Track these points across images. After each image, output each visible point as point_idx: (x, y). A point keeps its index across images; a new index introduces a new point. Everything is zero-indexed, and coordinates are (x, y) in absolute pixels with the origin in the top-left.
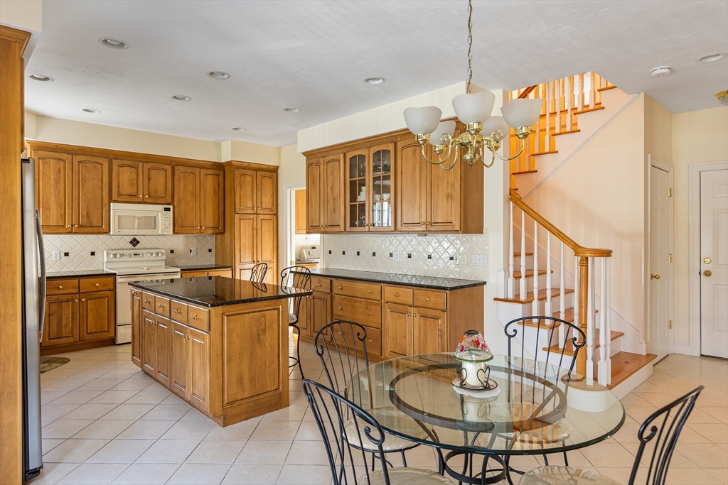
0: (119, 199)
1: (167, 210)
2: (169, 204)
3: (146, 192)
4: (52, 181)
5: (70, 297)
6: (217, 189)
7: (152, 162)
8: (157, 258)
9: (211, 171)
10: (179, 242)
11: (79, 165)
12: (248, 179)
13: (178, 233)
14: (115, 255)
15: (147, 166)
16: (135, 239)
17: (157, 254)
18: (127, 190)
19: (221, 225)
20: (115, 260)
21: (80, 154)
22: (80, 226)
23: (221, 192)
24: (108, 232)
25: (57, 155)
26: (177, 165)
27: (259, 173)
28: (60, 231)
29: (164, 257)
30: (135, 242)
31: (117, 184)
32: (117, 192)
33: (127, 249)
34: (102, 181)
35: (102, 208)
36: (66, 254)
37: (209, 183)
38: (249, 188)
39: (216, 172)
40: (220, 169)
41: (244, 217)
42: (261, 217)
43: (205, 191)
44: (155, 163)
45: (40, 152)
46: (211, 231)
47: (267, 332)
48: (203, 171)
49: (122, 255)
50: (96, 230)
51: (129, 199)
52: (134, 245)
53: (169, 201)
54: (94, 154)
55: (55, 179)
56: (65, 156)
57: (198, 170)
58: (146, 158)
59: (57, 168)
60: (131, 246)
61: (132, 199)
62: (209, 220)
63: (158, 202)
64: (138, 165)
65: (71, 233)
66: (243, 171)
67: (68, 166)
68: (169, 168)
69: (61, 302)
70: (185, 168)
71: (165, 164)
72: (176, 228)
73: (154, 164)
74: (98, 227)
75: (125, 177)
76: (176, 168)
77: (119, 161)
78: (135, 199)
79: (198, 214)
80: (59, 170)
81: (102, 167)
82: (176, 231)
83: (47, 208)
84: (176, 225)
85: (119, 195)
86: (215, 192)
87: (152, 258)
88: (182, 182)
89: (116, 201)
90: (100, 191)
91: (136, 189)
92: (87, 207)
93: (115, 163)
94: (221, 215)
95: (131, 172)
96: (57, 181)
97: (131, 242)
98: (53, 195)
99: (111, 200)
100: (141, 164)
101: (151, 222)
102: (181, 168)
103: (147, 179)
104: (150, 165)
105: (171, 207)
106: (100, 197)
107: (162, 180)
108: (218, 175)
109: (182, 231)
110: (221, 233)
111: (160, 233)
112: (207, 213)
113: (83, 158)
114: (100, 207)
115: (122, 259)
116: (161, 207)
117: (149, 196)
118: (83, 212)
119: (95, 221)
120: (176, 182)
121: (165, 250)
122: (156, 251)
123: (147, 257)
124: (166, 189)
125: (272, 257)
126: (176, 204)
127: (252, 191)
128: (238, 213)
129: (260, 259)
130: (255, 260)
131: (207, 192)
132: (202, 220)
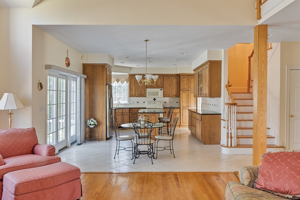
1: (162, 90)
2: (162, 88)
4: (133, 84)
5: (135, 113)
6: (177, 82)
8: (160, 104)
9: (175, 77)
10: (167, 99)
12: (185, 78)
13: (164, 97)
14: (149, 103)
16: (155, 98)
18: (151, 85)
19: (178, 94)
20: (149, 104)
22: (139, 95)
23: (178, 83)
24: (146, 97)
26: (164, 76)
27: (189, 76)
28: (135, 96)
29: (162, 104)
30: (155, 99)
33: (152, 101)
36: (138, 102)
37: (175, 81)
38: (186, 82)
39: (177, 77)
40: (178, 76)
41: (184, 91)
42: (190, 91)
45: (131, 77)
46: (175, 96)
48: (172, 77)
49: (151, 103)
50: (143, 96)
51: (151, 87)
52: (155, 100)
53: (162, 87)
57: (171, 77)
62: (174, 93)
66: (183, 76)
68: (162, 77)
69: (134, 114)
70: (167, 77)
74: (144, 95)
76: (164, 77)
78: (152, 87)
79: (171, 91)
80: (135, 81)
83: (132, 91)
84: (164, 94)
85: (149, 86)
86: (176, 84)
87: (159, 104)
88: (166, 81)
89: (148, 88)
90: (144, 85)
92: (141, 90)
94: (178, 91)
96: (134, 84)
97: (154, 99)
98: (133, 87)
101: (157, 94)
102: (165, 77)
105: (163, 89)
106: (144, 87)
107: (160, 81)
108: (177, 78)
109: (166, 96)
110: (178, 97)
111: (159, 97)
112: (174, 90)
114: (144, 90)
115: (151, 104)
116: (160, 89)
117: (157, 86)
118: (140, 91)
119: (143, 94)
120: (164, 82)
121: (163, 102)
122: (160, 102)
123: (157, 104)
124: (161, 84)
125: (195, 105)
126: (164, 88)
127: (187, 82)
128: (182, 90)
129: (189, 106)
130: (188, 106)
131: (174, 84)
132: (172, 93)
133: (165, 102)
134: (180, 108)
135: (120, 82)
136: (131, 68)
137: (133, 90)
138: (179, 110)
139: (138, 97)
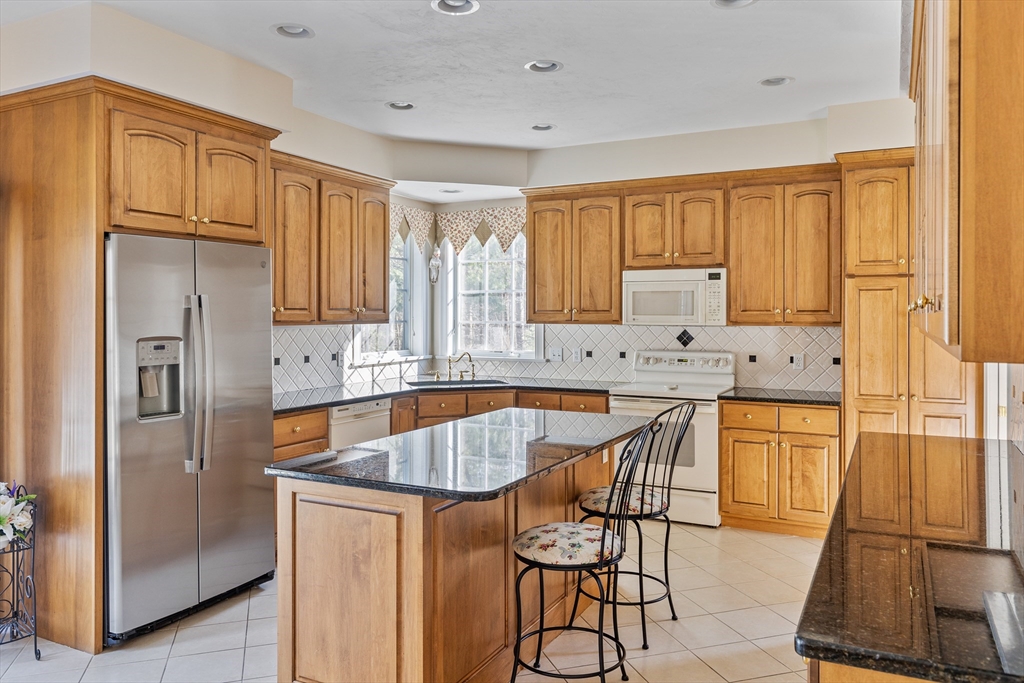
0: (635, 264)
1: (714, 277)
2: (720, 265)
3: (678, 246)
4: (549, 245)
6: (824, 224)
7: (688, 190)
8: (715, 370)
9: (810, 187)
10: (763, 339)
11: (580, 215)
12: (883, 189)
13: (738, 323)
14: (648, 360)
15: (679, 198)
16: (685, 333)
17: (718, 361)
18: (647, 246)
19: (833, 304)
20: (646, 367)
21: (583, 197)
22: (581, 311)
23: (834, 230)
24: (619, 321)
25: (553, 204)
26: (735, 187)
28: (557, 319)
29: (730, 369)
30: (685, 339)
31: (631, 239)
32: (631, 252)
33: (672, 350)
34: (611, 235)
35: (611, 280)
36: (589, 354)
37: (807, 213)
38: (883, 213)
39: (823, 186)
40: (832, 176)
41: (872, 284)
43: (795, 233)
44: (692, 190)
45: (535, 204)
46: (810, 318)
47: (374, 561)
48: (791, 190)
49: (658, 360)
50: (602, 316)
51: (651, 262)
52: (685, 344)
53: (720, 258)
54: (601, 193)
55: (552, 241)
56: (564, 204)
57: (778, 189)
58: (678, 185)
59: (554, 224)
60: (679, 345)
61: (655, 262)
62: (805, 295)
63: (699, 263)
64: (664, 200)
65: (570, 321)
67: (567, 218)
68: (718, 195)
70: (752, 188)
71: (712, 189)
72: (733, 313)
73: (691, 193)
74: (612, 315)
75: (644, 222)
76: (733, 193)
77: (635, 197)
78: (658, 261)
79: (779, 282)
80: (557, 226)
81: (610, 213)
82: (732, 318)
83: (543, 286)
84: (733, 307)
85: (635, 256)
86: (818, 232)
87: (705, 369)
88: (745, 220)
89: (631, 268)
90: (608, 253)
91: (660, 243)
92: (591, 279)
93: (629, 201)
94: (833, 282)
95: (653, 215)
96: (554, 244)
97: (679, 338)
98: (549, 265)
99: (623, 267)
100: (669, 197)
101: (688, 302)
102: (742, 191)
103: (679, 221)
104: (683, 196)
105: (723, 272)
106: (607, 263)
107: (706, 220)
108: (827, 194)
109: (745, 319)
110: (834, 323)
111: (701, 321)
112: (800, 280)
113: (584, 202)
114: (608, 279)
115: (656, 367)
116: (704, 273)
117: (684, 254)
118: (586, 290)
119: (602, 303)
120: (733, 222)
121: (736, 356)
122: (717, 356)
123: (698, 366)
124: (713, 237)
125: (963, 389)
126: (732, 262)
127: (895, 217)
128: (852, 276)
129: (917, 388)
130: (903, 389)
131: (801, 234)
132: (789, 294)
133: (753, 359)
134: (837, 404)
135: (493, 239)
136: (531, 153)
137: (549, 279)
138: (832, 415)
139: (577, 322)
